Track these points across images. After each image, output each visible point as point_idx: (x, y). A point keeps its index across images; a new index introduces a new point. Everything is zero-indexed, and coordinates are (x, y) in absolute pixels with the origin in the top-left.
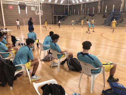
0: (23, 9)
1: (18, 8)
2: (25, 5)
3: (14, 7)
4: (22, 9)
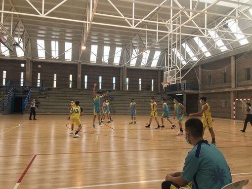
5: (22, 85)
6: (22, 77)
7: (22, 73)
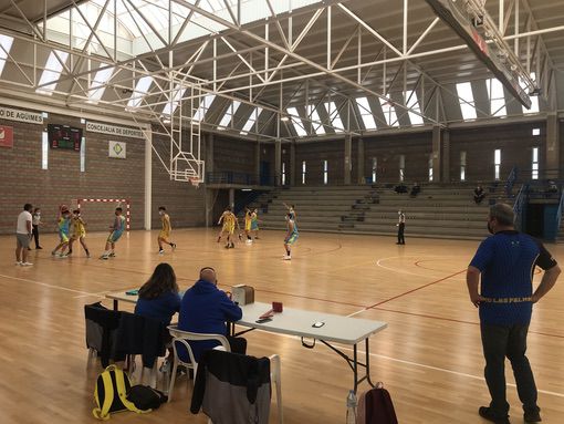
0: (67, 148)
1: (40, 140)
2: (81, 130)
3: (16, 137)
4: (59, 148)
5: (535, 177)
6: (535, 159)
7: (536, 151)
